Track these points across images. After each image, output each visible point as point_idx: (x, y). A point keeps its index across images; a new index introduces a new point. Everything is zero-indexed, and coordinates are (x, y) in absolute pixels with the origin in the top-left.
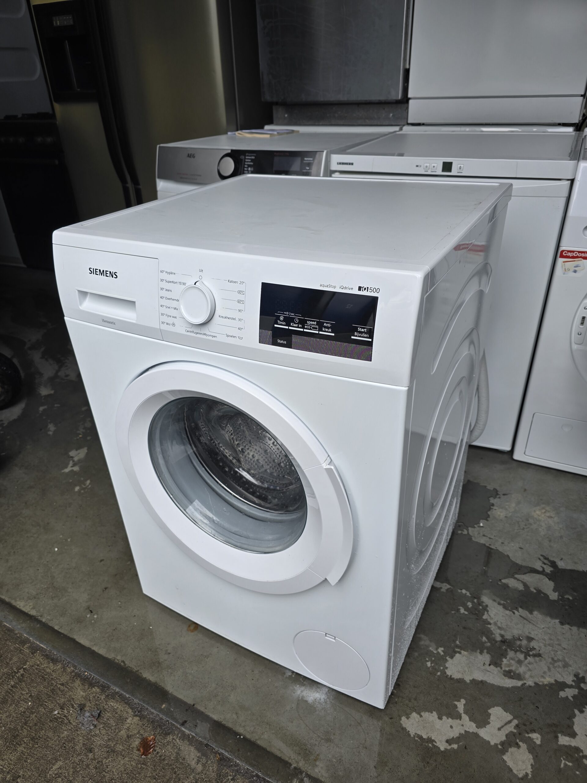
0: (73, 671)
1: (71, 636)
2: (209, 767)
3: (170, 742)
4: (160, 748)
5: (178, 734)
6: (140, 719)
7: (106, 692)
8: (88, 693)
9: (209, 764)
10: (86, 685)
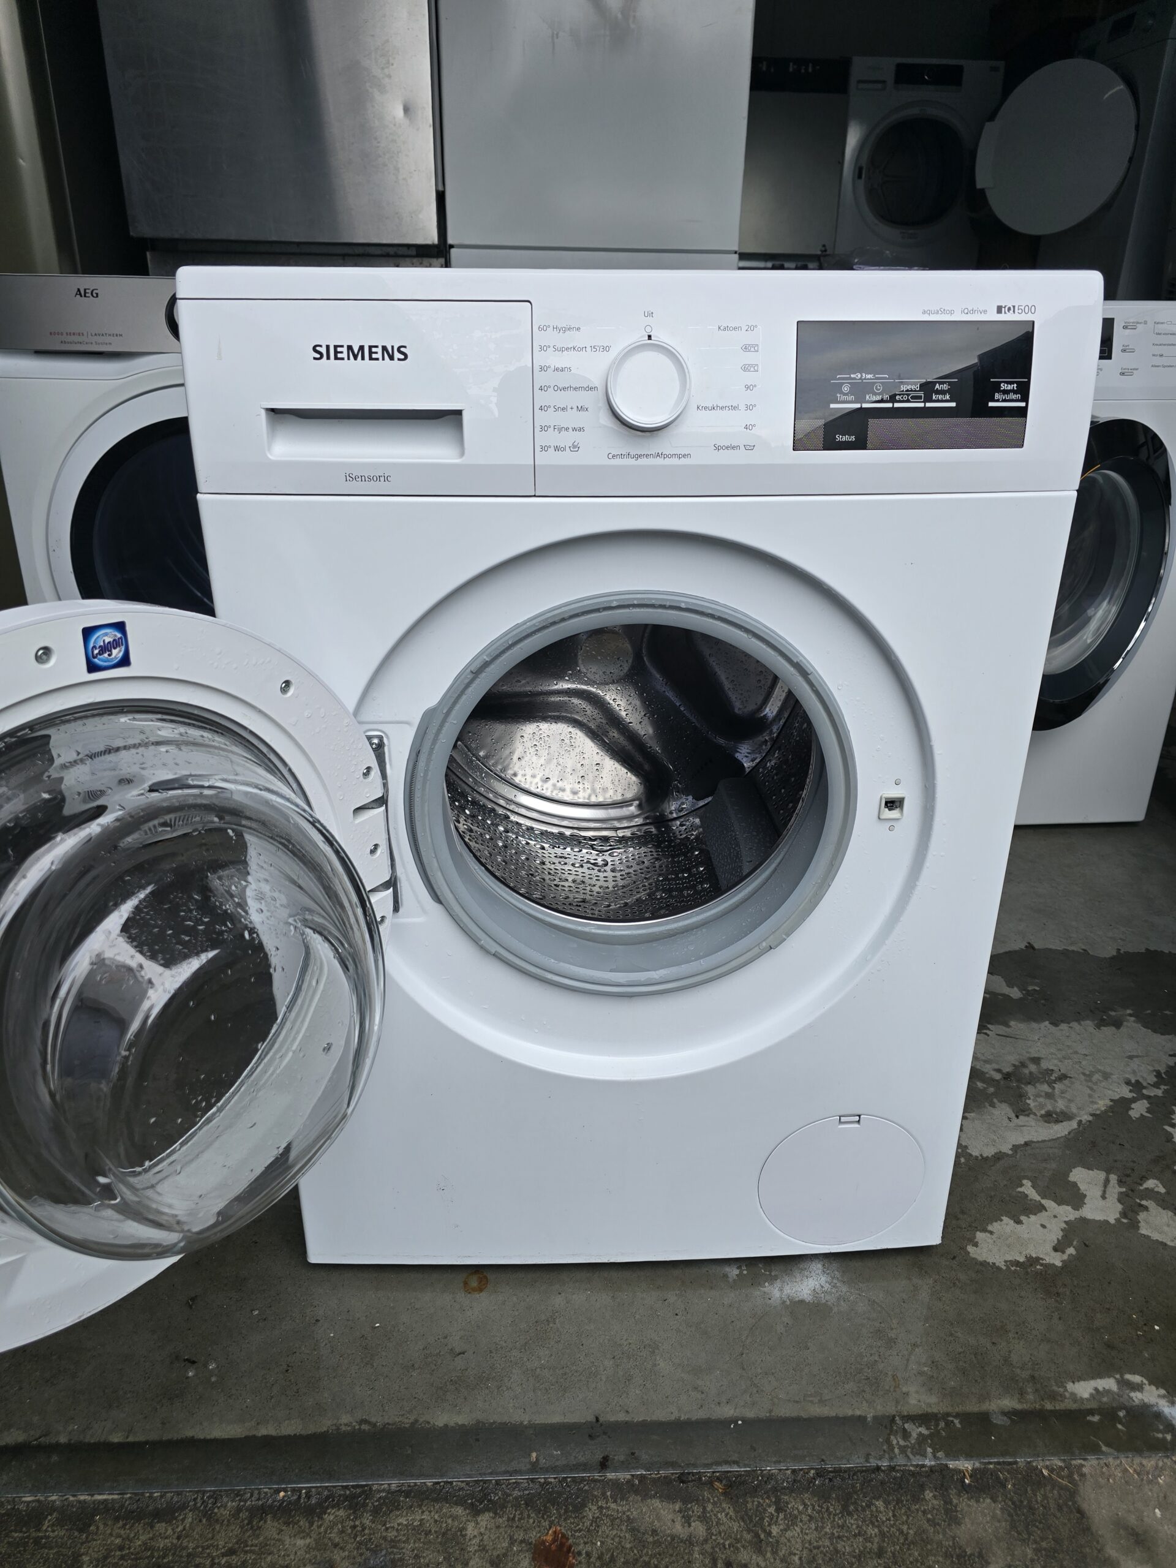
0: (239, 1510)
1: (175, 1436)
2: (715, 1515)
3: (598, 1517)
4: (585, 1543)
5: (604, 1494)
6: (496, 1513)
7: (365, 1505)
8: (320, 1533)
9: (712, 1511)
10: (299, 1521)
